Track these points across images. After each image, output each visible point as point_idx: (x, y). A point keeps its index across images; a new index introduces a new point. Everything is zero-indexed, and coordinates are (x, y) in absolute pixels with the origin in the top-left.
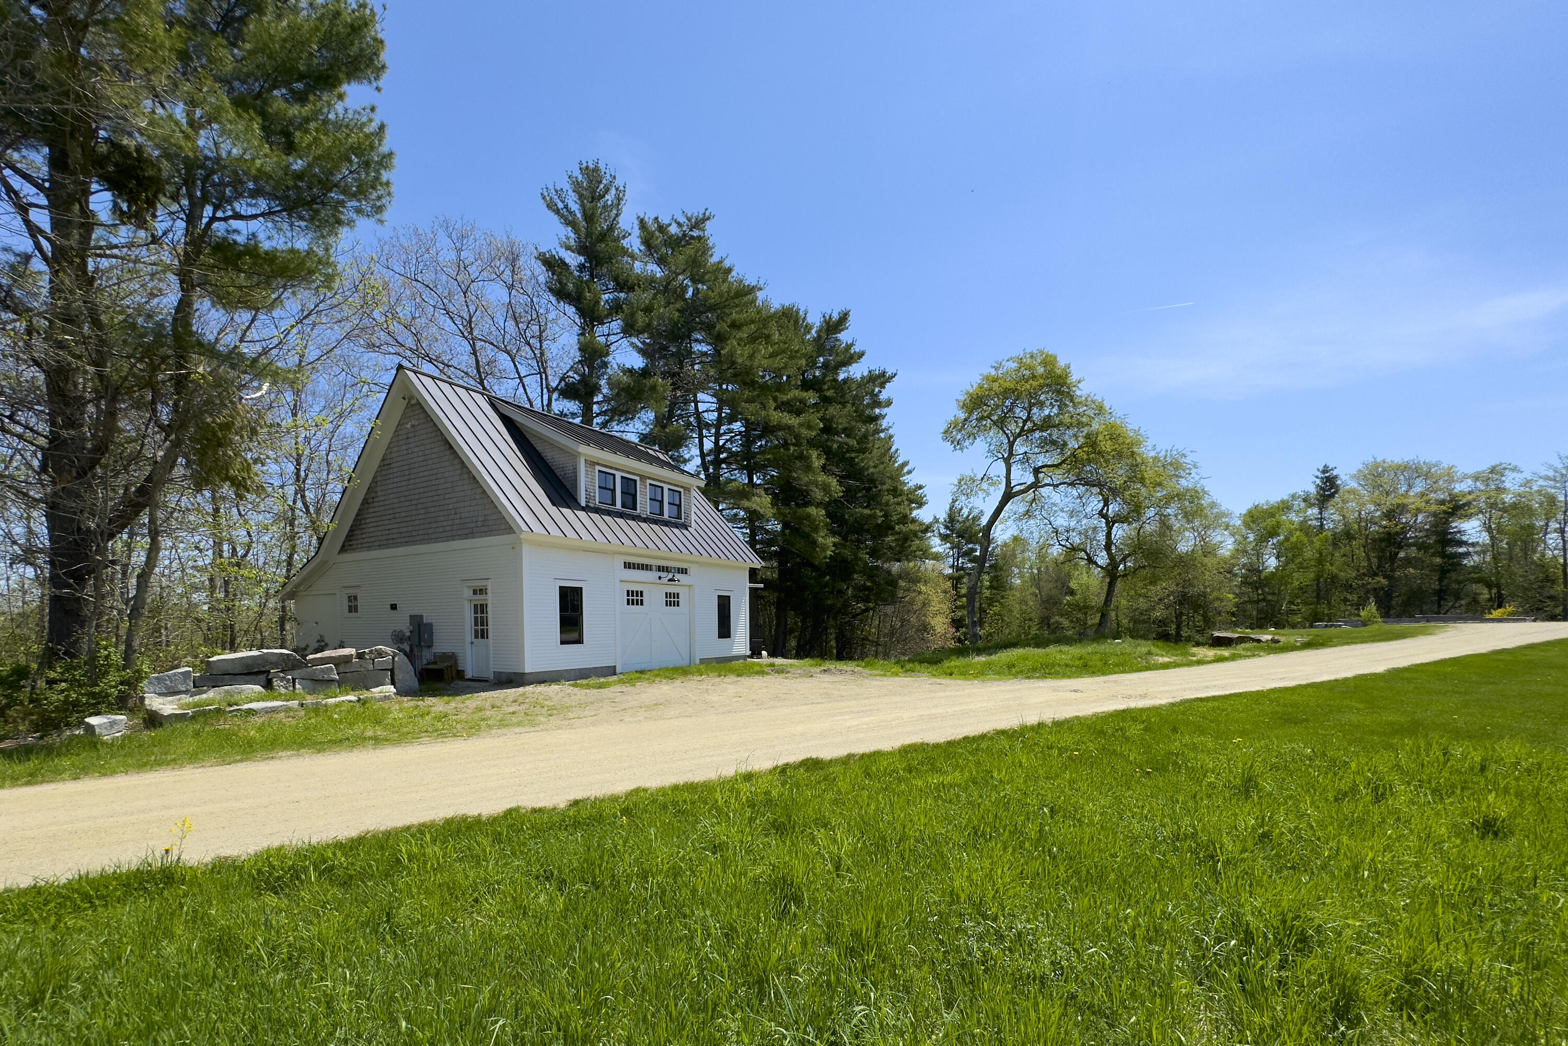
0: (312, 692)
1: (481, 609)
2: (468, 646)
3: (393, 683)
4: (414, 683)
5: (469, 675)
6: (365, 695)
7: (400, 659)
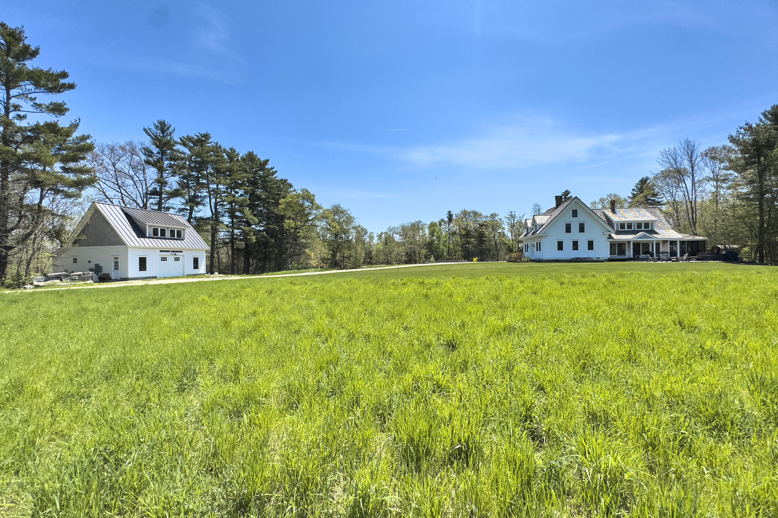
0: (72, 282)
1: (116, 263)
2: (113, 272)
3: (92, 280)
4: (98, 280)
5: (113, 279)
6: (85, 282)
7: (94, 275)
